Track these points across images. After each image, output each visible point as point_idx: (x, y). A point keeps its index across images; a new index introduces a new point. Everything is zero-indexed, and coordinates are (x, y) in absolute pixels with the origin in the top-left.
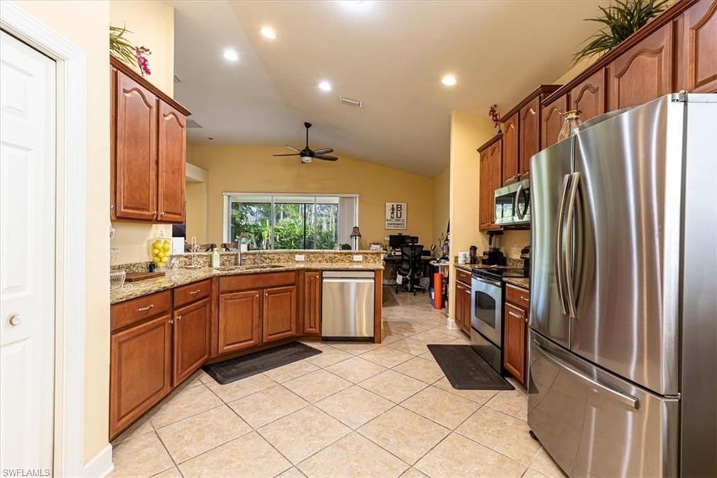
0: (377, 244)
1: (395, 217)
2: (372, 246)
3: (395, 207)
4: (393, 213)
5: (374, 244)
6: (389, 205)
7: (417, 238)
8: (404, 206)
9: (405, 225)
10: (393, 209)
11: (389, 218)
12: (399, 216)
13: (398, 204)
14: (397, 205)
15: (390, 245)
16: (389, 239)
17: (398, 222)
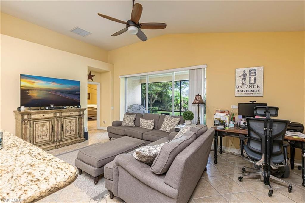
0: (224, 112)
1: (248, 84)
2: (217, 113)
3: (248, 72)
4: (244, 79)
5: (220, 112)
6: (239, 72)
7: (277, 109)
8: (260, 70)
9: (261, 92)
10: (245, 75)
11: (240, 84)
12: (252, 81)
13: (251, 68)
14: (250, 71)
15: (239, 114)
16: (237, 107)
17: (251, 89)
